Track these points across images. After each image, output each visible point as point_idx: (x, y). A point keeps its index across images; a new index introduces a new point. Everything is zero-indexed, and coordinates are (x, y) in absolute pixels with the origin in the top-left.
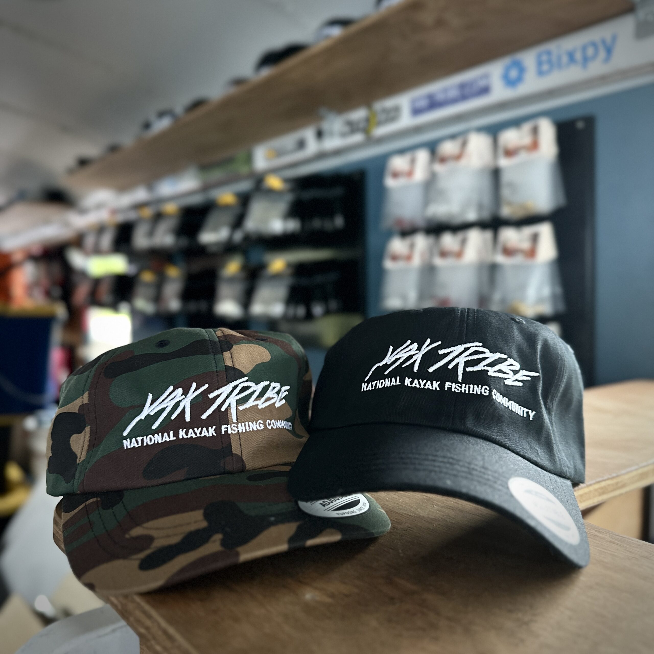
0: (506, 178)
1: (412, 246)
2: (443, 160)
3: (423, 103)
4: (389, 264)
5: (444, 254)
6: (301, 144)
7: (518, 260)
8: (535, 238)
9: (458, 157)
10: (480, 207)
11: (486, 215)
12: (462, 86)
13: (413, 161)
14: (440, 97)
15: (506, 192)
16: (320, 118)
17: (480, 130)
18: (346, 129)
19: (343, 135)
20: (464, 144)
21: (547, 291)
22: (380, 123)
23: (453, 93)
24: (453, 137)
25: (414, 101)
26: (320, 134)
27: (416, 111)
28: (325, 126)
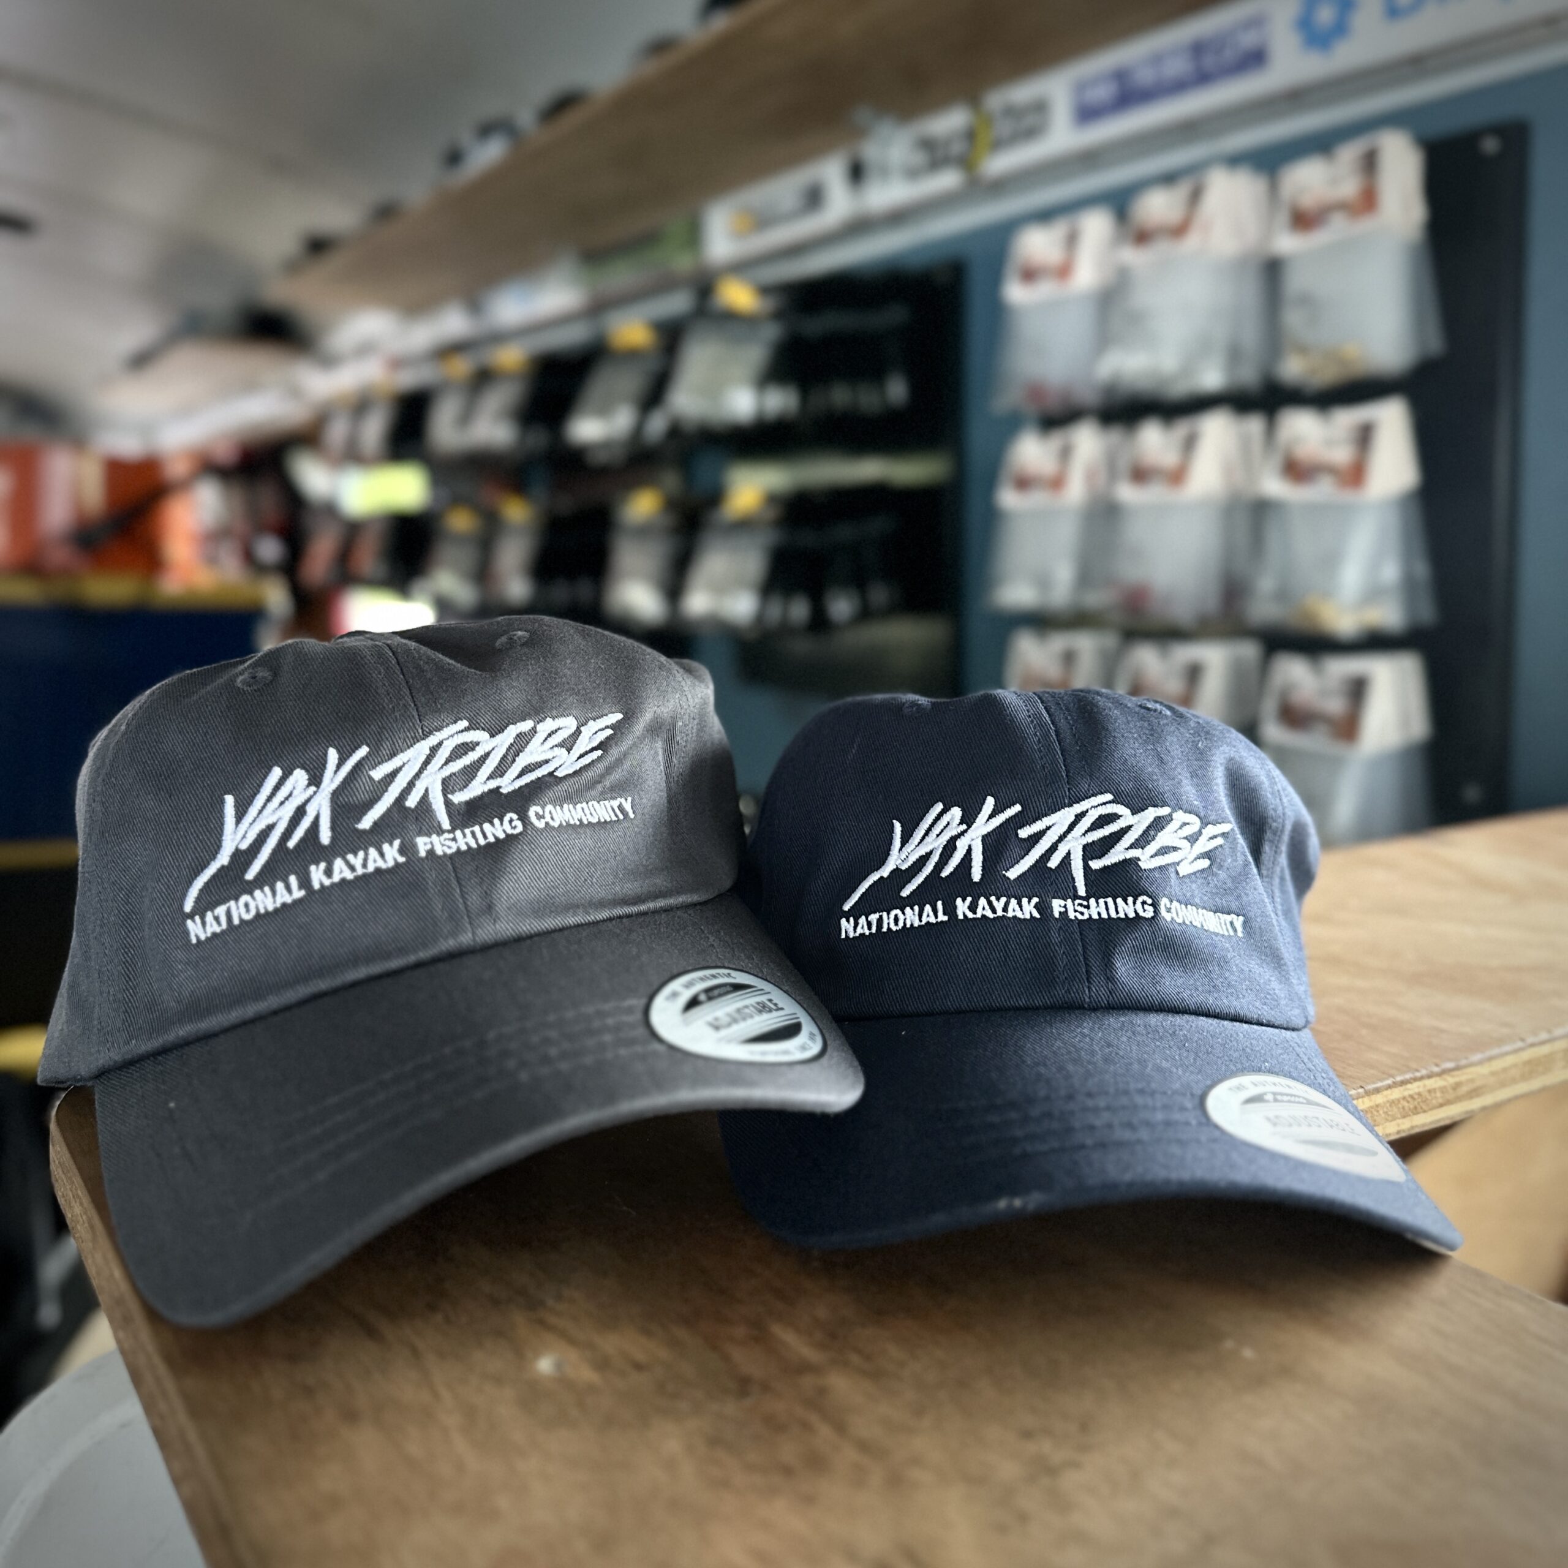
0: (1296, 282)
1: (1066, 454)
2: (1142, 237)
3: (1103, 93)
4: (1008, 498)
5: (1140, 475)
6: (814, 198)
7: (1322, 490)
8: (1365, 436)
9: (1179, 230)
10: (1234, 355)
11: (1249, 376)
12: (1198, 49)
13: (1072, 240)
14: (1145, 77)
15: (1293, 319)
16: (859, 133)
17: (1235, 161)
18: (919, 158)
19: (913, 174)
20: (1196, 196)
21: (1391, 572)
22: (998, 145)
23: (1177, 67)
24: (1168, 179)
25: (1081, 87)
26: (857, 173)
27: (1087, 114)
28: (871, 151)
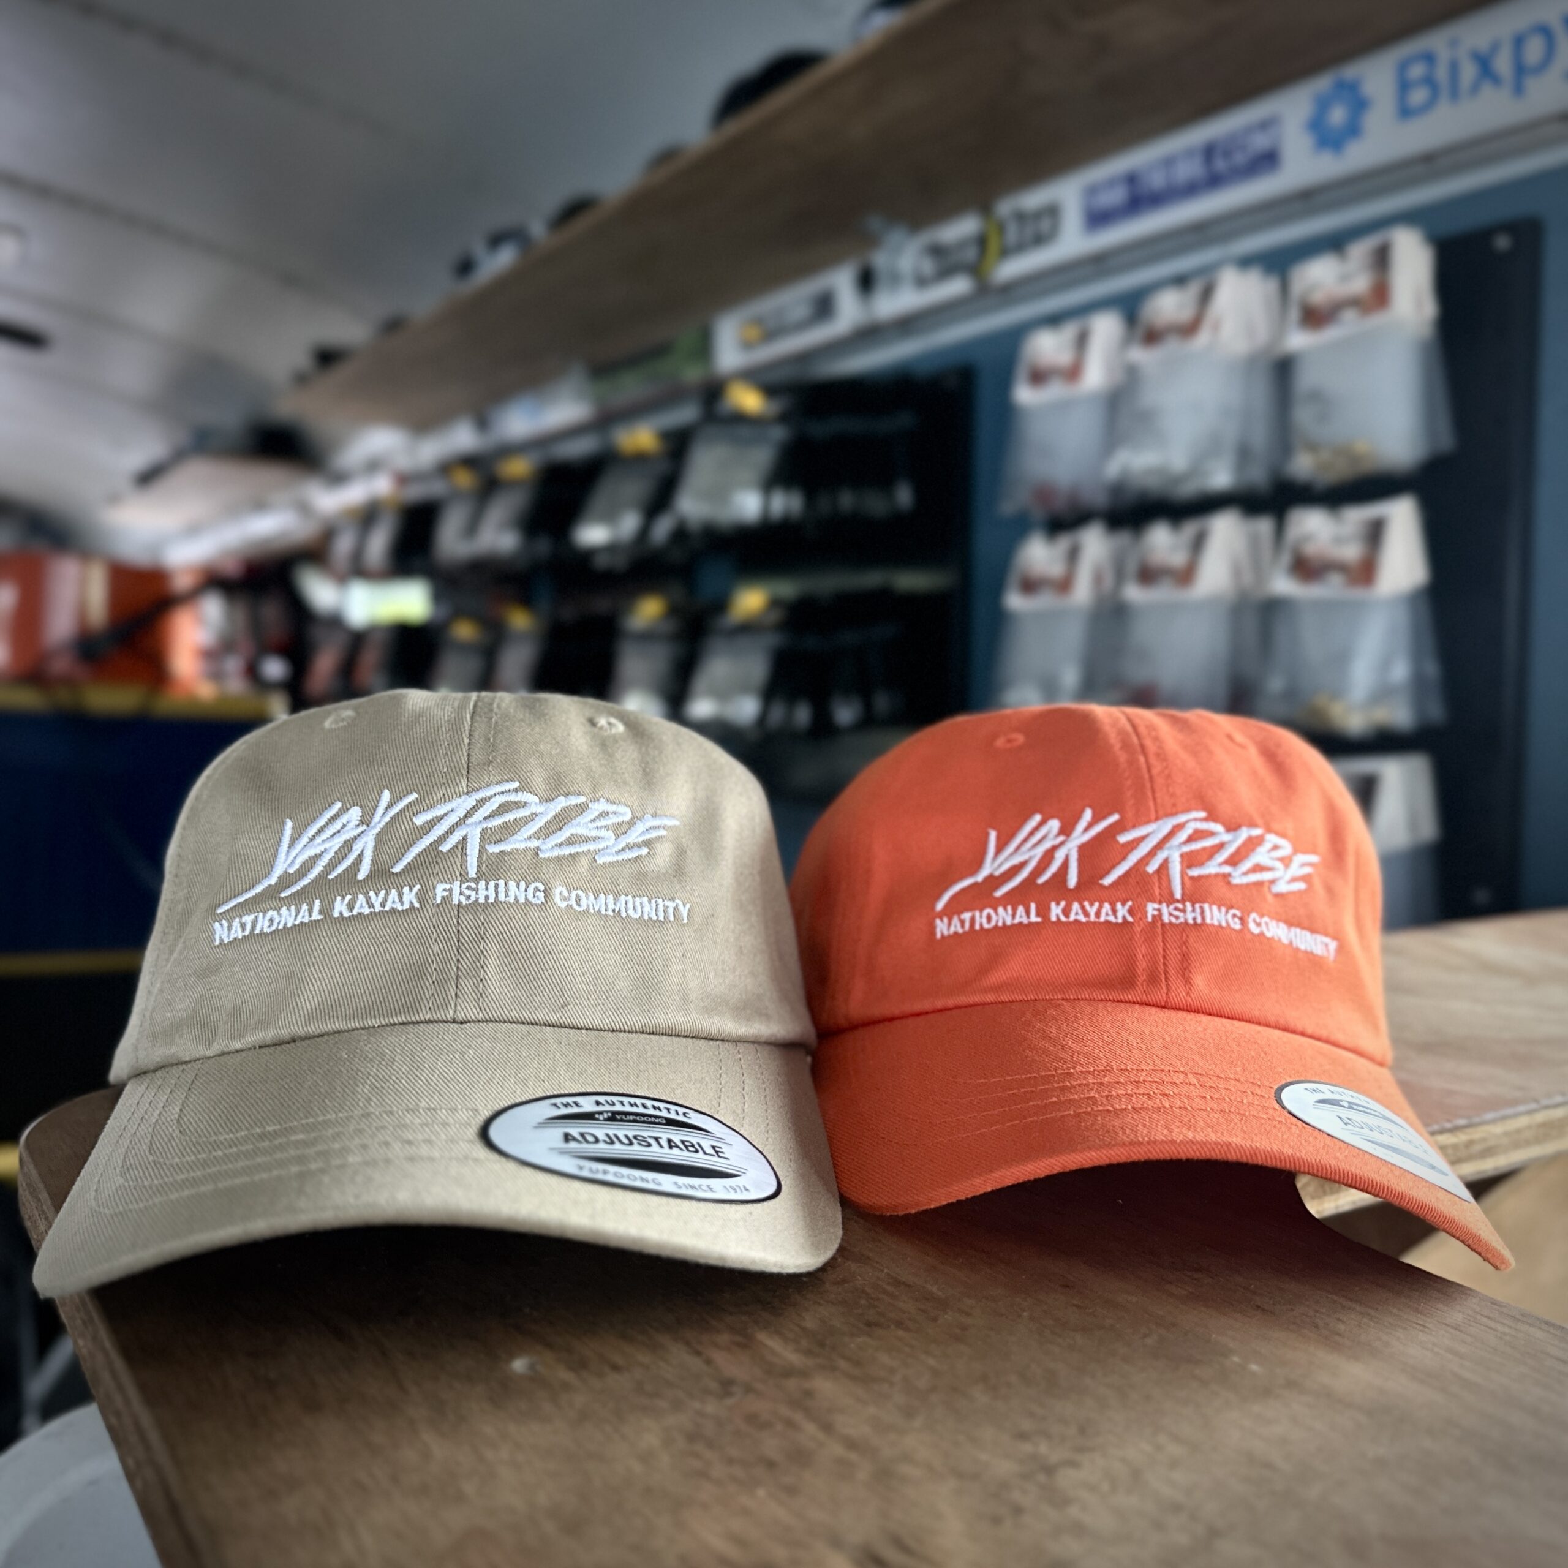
0: (1307, 379)
1: (1073, 555)
2: (1152, 337)
3: (1115, 197)
4: (1015, 601)
5: (1148, 575)
6: (824, 307)
7: (1332, 588)
8: (1375, 533)
9: (1189, 329)
10: (1244, 454)
11: (1258, 476)
12: (1209, 152)
13: (1081, 344)
15: (1303, 416)
16: (870, 241)
17: (1246, 262)
18: (928, 266)
19: (922, 282)
20: (1206, 298)
21: (1401, 671)
23: (1189, 170)
24: (1180, 281)
25: (1090, 193)
26: (866, 281)
27: (1097, 219)
28: (880, 260)
